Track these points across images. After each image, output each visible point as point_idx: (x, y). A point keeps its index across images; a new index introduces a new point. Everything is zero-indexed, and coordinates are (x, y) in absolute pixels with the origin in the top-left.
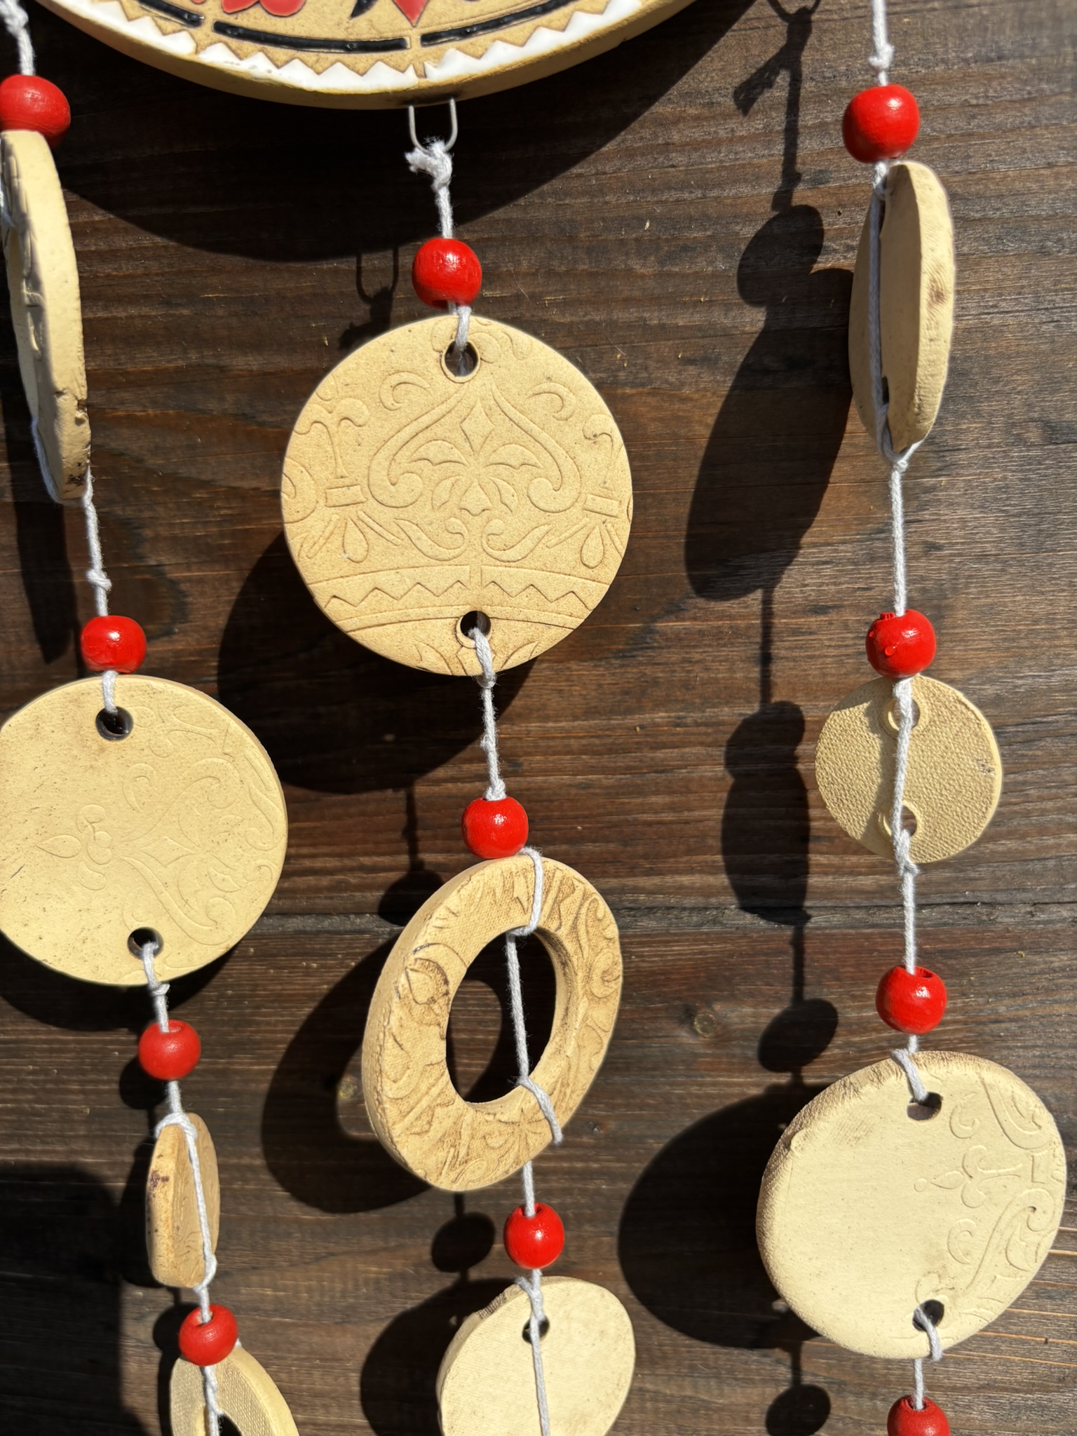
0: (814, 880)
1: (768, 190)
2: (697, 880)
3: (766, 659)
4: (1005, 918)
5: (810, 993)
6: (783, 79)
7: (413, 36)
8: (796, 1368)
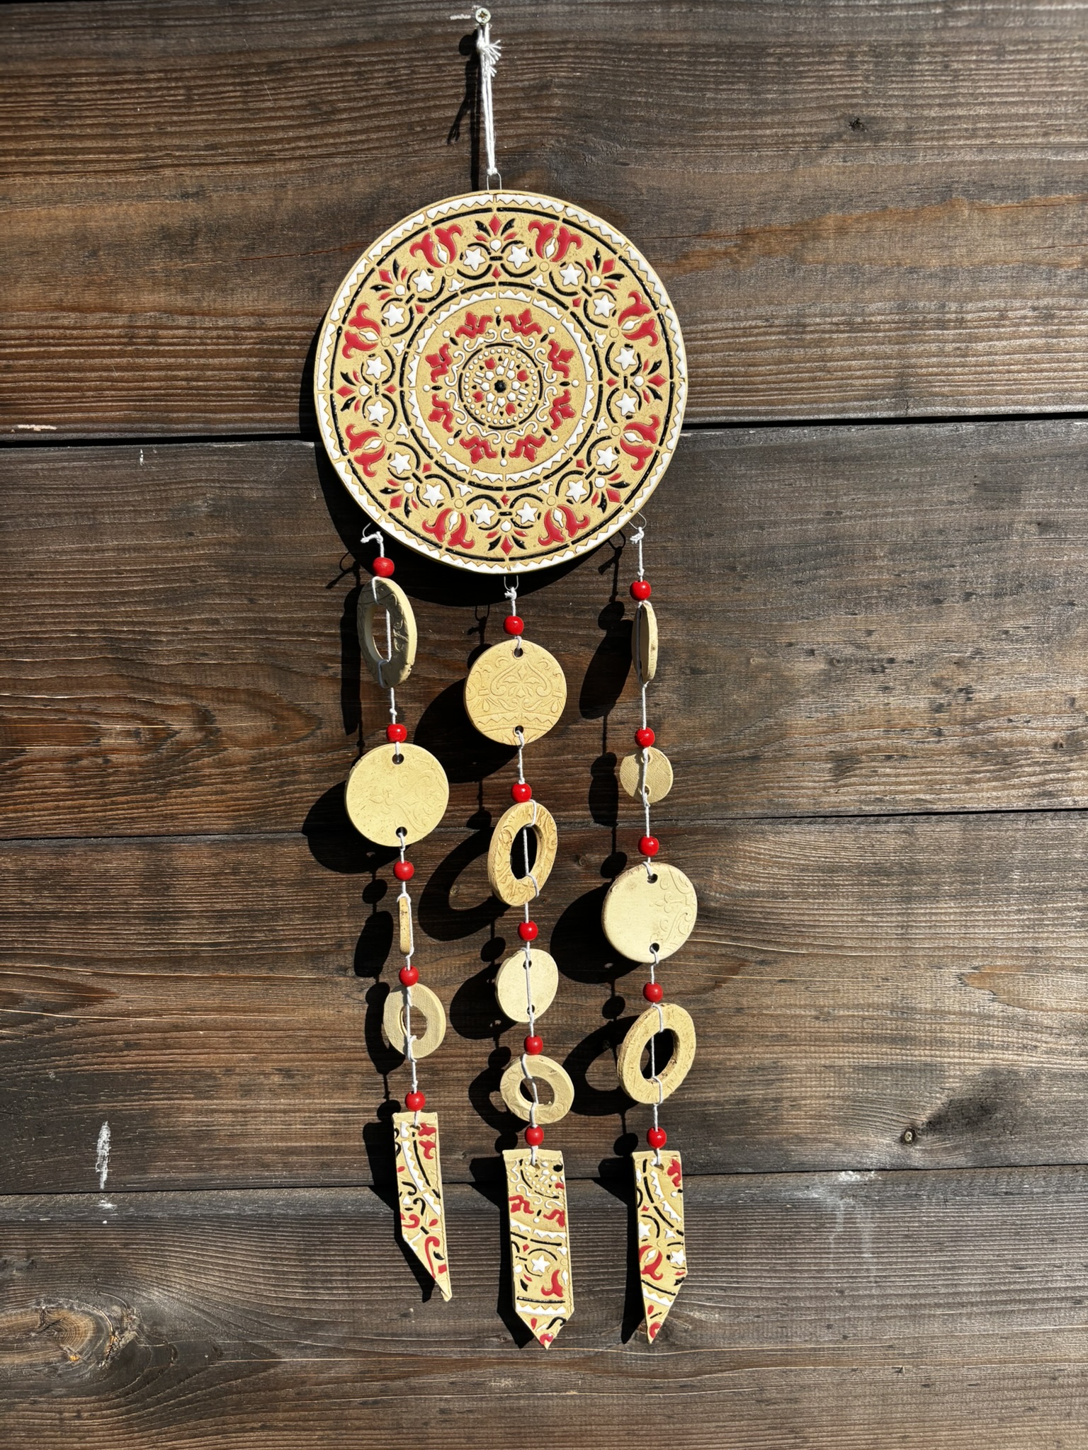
0: (619, 812)
1: (608, 597)
2: (580, 813)
3: (604, 739)
4: (681, 824)
5: (618, 850)
6: (613, 565)
7: (507, 558)
8: (613, 990)
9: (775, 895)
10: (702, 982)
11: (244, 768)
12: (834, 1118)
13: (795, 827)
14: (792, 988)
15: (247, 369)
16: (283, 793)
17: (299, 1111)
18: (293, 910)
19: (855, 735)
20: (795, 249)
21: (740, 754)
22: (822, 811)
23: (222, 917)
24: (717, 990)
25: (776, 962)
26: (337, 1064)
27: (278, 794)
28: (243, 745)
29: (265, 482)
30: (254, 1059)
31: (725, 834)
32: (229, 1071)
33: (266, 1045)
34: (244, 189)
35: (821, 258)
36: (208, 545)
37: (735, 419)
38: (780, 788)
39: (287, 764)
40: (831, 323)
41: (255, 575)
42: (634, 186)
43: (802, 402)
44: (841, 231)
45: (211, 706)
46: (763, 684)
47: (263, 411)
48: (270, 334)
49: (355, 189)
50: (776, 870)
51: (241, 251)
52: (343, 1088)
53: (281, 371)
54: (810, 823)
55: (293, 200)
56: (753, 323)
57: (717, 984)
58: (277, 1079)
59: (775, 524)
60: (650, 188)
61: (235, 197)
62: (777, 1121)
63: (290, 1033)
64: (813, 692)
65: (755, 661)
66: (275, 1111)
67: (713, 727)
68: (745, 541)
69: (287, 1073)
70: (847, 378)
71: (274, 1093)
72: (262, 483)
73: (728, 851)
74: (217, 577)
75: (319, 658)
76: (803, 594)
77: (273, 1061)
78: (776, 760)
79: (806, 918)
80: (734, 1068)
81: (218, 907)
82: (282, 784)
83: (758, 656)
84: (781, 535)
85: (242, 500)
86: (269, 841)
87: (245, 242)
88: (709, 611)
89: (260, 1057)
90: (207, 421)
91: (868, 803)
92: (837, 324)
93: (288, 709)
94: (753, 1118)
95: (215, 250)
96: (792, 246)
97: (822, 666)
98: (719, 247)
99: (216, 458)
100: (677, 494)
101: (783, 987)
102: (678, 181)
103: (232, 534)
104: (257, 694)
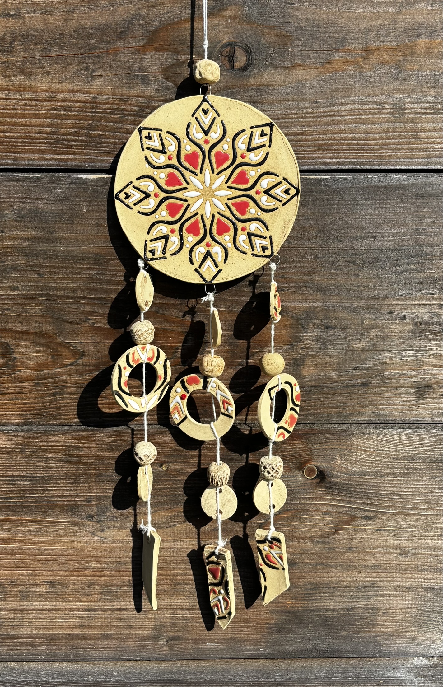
9: (376, 474)
10: (326, 530)
11: (31, 383)
12: (412, 622)
13: (390, 430)
14: (385, 534)
15: (43, 126)
16: (55, 400)
17: (58, 610)
18: (59, 477)
19: (430, 371)
20: (399, 61)
21: (355, 381)
22: (407, 420)
23: (12, 480)
24: (336, 535)
25: (375, 518)
26: (85, 579)
27: (52, 401)
28: (31, 368)
29: (53, 200)
30: (30, 575)
31: (344, 434)
32: (13, 582)
33: (39, 565)
34: (46, 12)
35: (416, 67)
36: (13, 239)
37: (358, 167)
38: (381, 404)
39: (59, 381)
40: (422, 108)
41: (44, 259)
42: (297, 18)
43: (402, 157)
44: (429, 50)
45: (11, 343)
46: (372, 336)
47: (52, 153)
48: (58, 104)
49: (118, 15)
50: (377, 458)
51: (42, 51)
52: (88, 594)
53: (65, 128)
54: (400, 428)
55: (77, 20)
56: (371, 107)
57: (336, 531)
58: (44, 588)
59: (382, 235)
60: (307, 20)
61: (40, 17)
62: (374, 623)
63: (55, 557)
64: (404, 343)
65: (367, 322)
66: (43, 610)
67: (338, 364)
68: (363, 245)
69: (52, 584)
70: (430, 143)
71: (43, 598)
72: (50, 200)
73: (346, 445)
74: (18, 260)
75: (83, 313)
76: (399, 280)
77: (42, 576)
78: (379, 386)
79: (396, 489)
80: (346, 587)
81: (10, 474)
82: (55, 394)
83: (368, 319)
84: (387, 242)
85: (37, 210)
86: (45, 432)
87: (45, 46)
88: (338, 289)
89: (34, 573)
90: (16, 159)
91: (437, 415)
92: (425, 108)
93: (61, 345)
94: (358, 621)
95: (25, 50)
96: (397, 58)
97: (410, 327)
98: (351, 58)
99: (21, 183)
100: (320, 215)
101: (380, 533)
102: (325, 16)
103: (29, 232)
104: (41, 335)
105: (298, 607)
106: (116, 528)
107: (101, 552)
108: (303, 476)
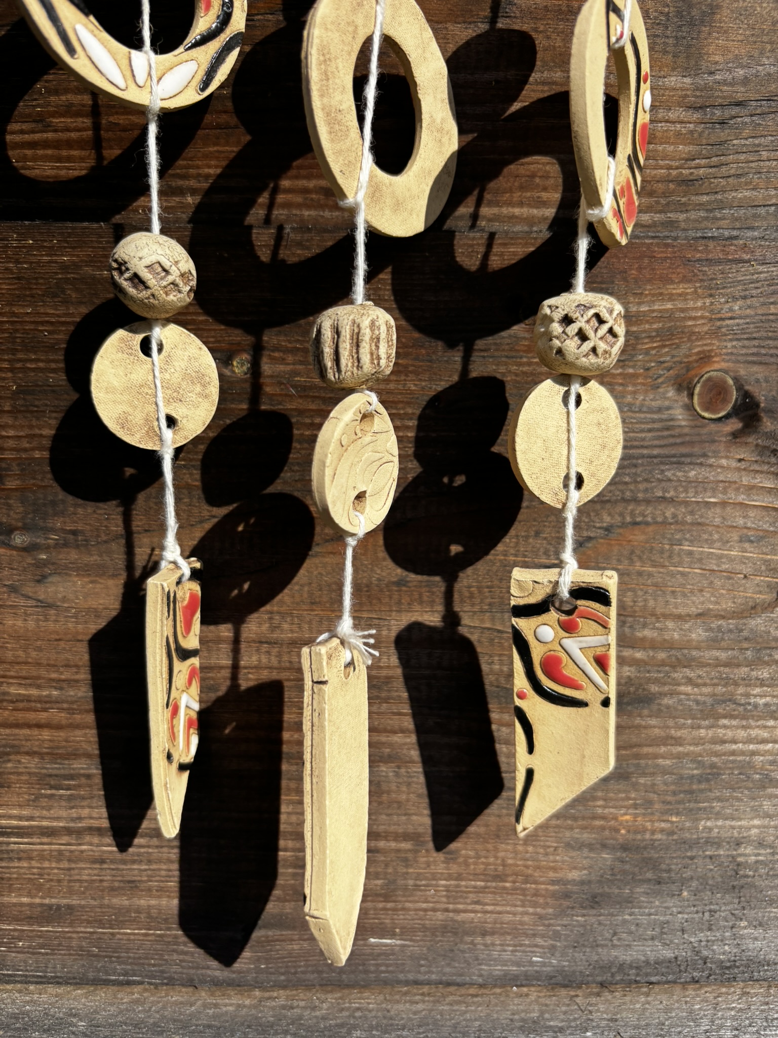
105: (653, 832)
106: (85, 570)
107: (39, 649)
108: (690, 408)
